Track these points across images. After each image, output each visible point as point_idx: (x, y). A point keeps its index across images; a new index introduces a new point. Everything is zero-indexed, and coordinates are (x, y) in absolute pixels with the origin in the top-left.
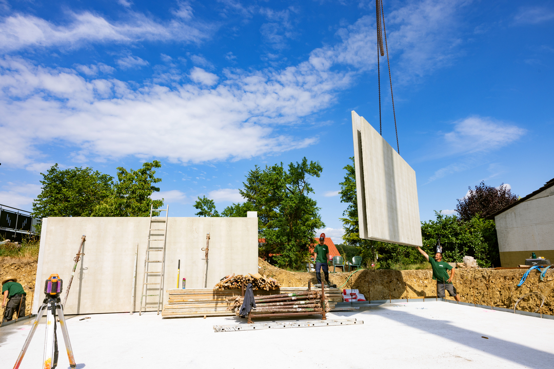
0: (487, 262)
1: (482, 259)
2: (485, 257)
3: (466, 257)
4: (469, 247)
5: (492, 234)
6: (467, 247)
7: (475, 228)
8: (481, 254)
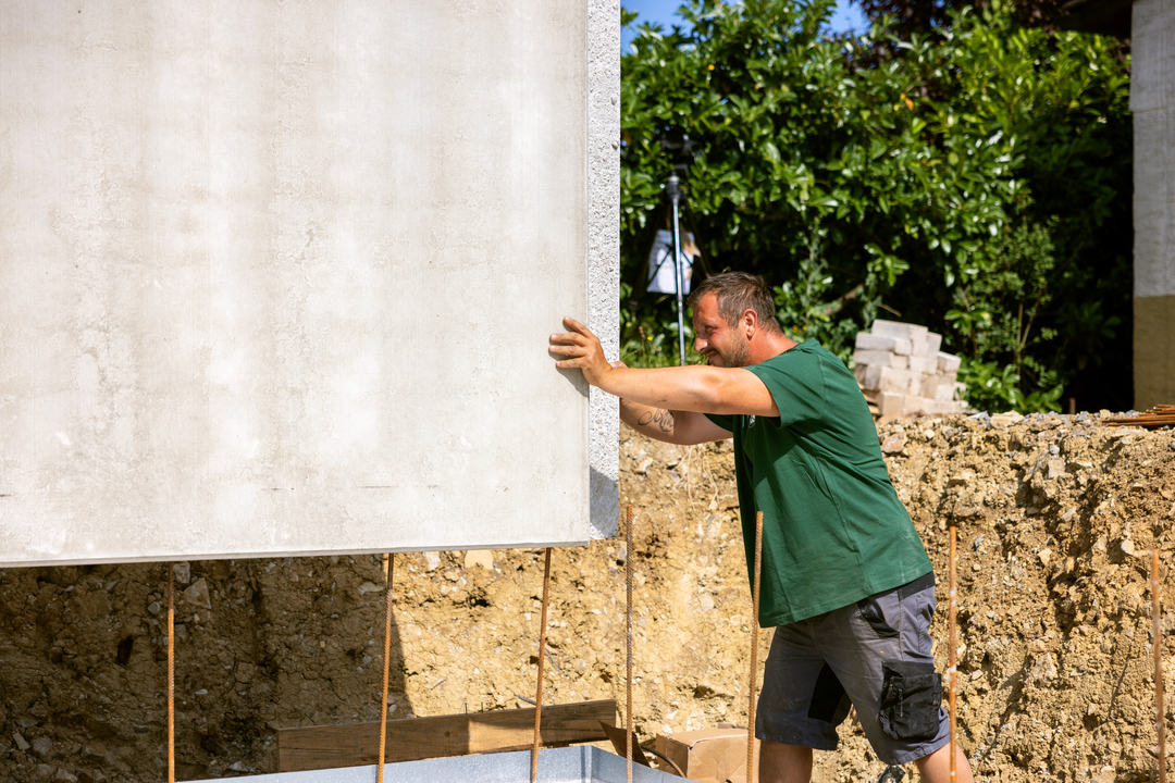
0: (1028, 385)
1: (1002, 358)
2: (1018, 345)
3: (884, 332)
4: (914, 250)
5: (1090, 159)
6: (900, 254)
7: (970, 107)
8: (996, 318)
